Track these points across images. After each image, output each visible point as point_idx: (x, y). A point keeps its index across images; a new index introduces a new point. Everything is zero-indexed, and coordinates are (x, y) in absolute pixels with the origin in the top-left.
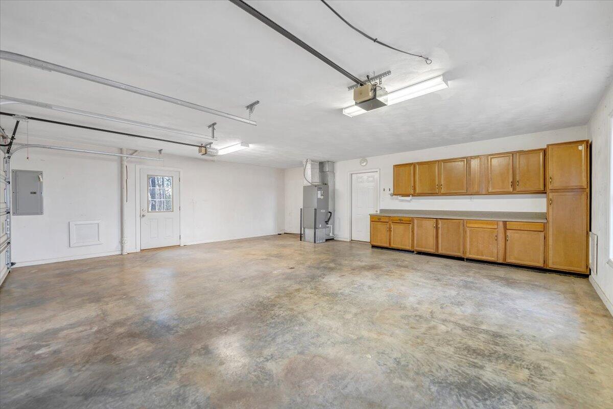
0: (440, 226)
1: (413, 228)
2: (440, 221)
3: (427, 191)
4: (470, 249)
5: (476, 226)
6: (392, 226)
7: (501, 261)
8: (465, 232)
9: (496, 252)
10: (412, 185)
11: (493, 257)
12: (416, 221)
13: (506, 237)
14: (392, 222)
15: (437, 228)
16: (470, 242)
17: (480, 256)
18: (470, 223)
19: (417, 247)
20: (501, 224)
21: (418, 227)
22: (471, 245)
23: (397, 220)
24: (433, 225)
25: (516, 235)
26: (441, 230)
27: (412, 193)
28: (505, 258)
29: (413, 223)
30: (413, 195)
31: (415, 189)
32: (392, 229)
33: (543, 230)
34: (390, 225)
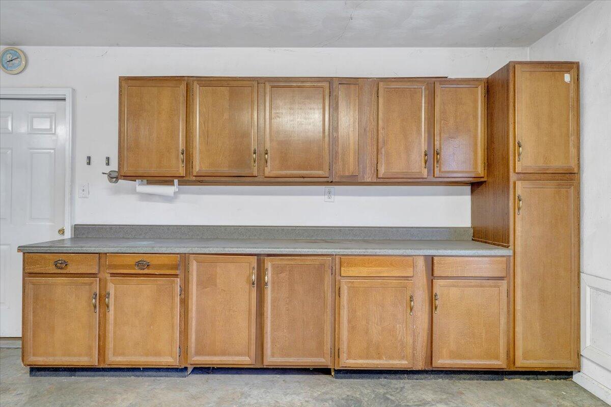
0: (268, 278)
1: (185, 290)
2: (269, 264)
3: (225, 170)
4: (349, 342)
5: (364, 271)
6: (111, 288)
7: (420, 366)
8: (338, 292)
9: (411, 341)
10: (181, 146)
11: (403, 358)
12: (194, 267)
13: (432, 298)
14: (113, 275)
15: (260, 285)
16: (349, 322)
17: (373, 358)
18: (350, 264)
19: (198, 353)
20: (421, 264)
21: (201, 284)
22: (352, 329)
23: (130, 267)
24: (250, 276)
25: (454, 290)
26: (273, 290)
27: (182, 172)
28: (430, 357)
29: (187, 271)
30: (183, 181)
31: (188, 160)
32: (111, 301)
33: (503, 274)
34: (103, 284)
